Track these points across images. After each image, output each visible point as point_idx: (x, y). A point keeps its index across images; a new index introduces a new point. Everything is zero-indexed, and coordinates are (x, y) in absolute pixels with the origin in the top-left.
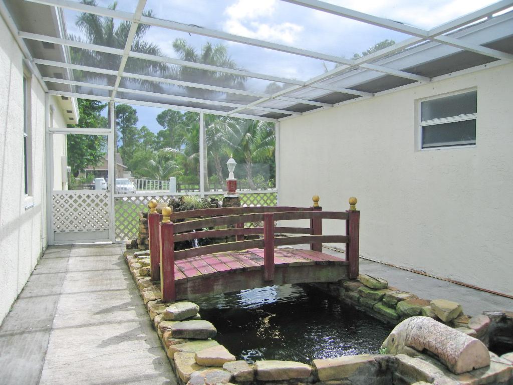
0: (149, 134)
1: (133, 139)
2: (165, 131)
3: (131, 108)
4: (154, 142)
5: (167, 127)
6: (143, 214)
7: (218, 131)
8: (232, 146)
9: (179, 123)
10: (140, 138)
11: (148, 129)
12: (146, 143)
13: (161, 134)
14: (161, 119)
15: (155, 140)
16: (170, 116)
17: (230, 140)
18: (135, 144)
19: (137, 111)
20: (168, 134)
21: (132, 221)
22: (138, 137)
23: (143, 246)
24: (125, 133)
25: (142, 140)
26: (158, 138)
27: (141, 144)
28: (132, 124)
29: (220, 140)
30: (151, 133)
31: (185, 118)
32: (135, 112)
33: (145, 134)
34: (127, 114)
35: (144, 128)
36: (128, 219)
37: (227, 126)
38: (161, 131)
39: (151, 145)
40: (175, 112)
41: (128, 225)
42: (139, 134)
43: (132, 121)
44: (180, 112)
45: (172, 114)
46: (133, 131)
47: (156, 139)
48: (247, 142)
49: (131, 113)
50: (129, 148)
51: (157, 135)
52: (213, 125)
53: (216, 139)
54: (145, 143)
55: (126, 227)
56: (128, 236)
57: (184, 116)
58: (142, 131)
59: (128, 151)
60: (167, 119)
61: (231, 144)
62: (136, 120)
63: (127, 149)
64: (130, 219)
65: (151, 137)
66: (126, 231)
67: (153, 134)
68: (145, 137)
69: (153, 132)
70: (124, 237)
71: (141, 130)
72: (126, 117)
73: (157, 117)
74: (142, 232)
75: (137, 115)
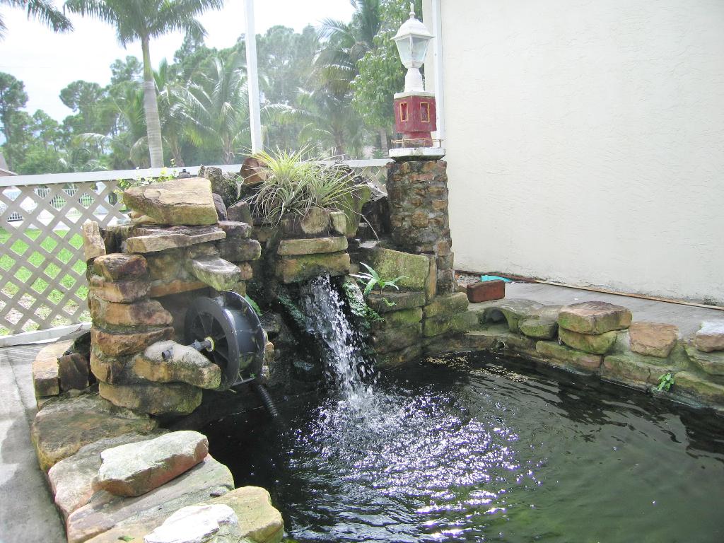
0: (48, 123)
1: (22, 131)
2: (77, 117)
3: (13, 78)
4: (59, 135)
5: (78, 110)
6: (103, 233)
7: (174, 100)
8: (198, 125)
9: (99, 102)
10: (35, 128)
11: (46, 115)
12: (46, 137)
13: (69, 121)
14: (67, 96)
15: (60, 132)
16: (82, 92)
17: (195, 115)
18: (27, 139)
19: (24, 84)
20: (81, 120)
21: (44, 266)
22: (30, 128)
23: (125, 390)
24: (8, 121)
25: (38, 133)
26: (64, 128)
27: (38, 138)
28: (17, 106)
29: (178, 116)
30: (53, 121)
31: (107, 93)
32: (21, 85)
33: (43, 122)
34: (7, 89)
35: (39, 114)
36: (30, 260)
37: (189, 93)
38: (70, 116)
39: (54, 140)
40: (89, 85)
41: (32, 281)
42: (32, 123)
43: (18, 100)
44: (98, 85)
45: (85, 88)
46: (20, 117)
47: (61, 130)
48: (226, 118)
49: (15, 87)
50: (17, 145)
51: (62, 124)
52: (166, 91)
53: (172, 114)
54: (44, 138)
55: (26, 288)
56: (36, 318)
57: (105, 90)
58: (36, 119)
59: (17, 150)
60: (77, 97)
61: (197, 122)
62: (24, 99)
63: (14, 146)
64: (36, 260)
65: (54, 127)
66: (27, 301)
67: (56, 122)
68: (42, 127)
69: (55, 119)
70: (22, 321)
71: (35, 116)
72: (6, 94)
73: (60, 93)
74: (115, 321)
75: (25, 90)
